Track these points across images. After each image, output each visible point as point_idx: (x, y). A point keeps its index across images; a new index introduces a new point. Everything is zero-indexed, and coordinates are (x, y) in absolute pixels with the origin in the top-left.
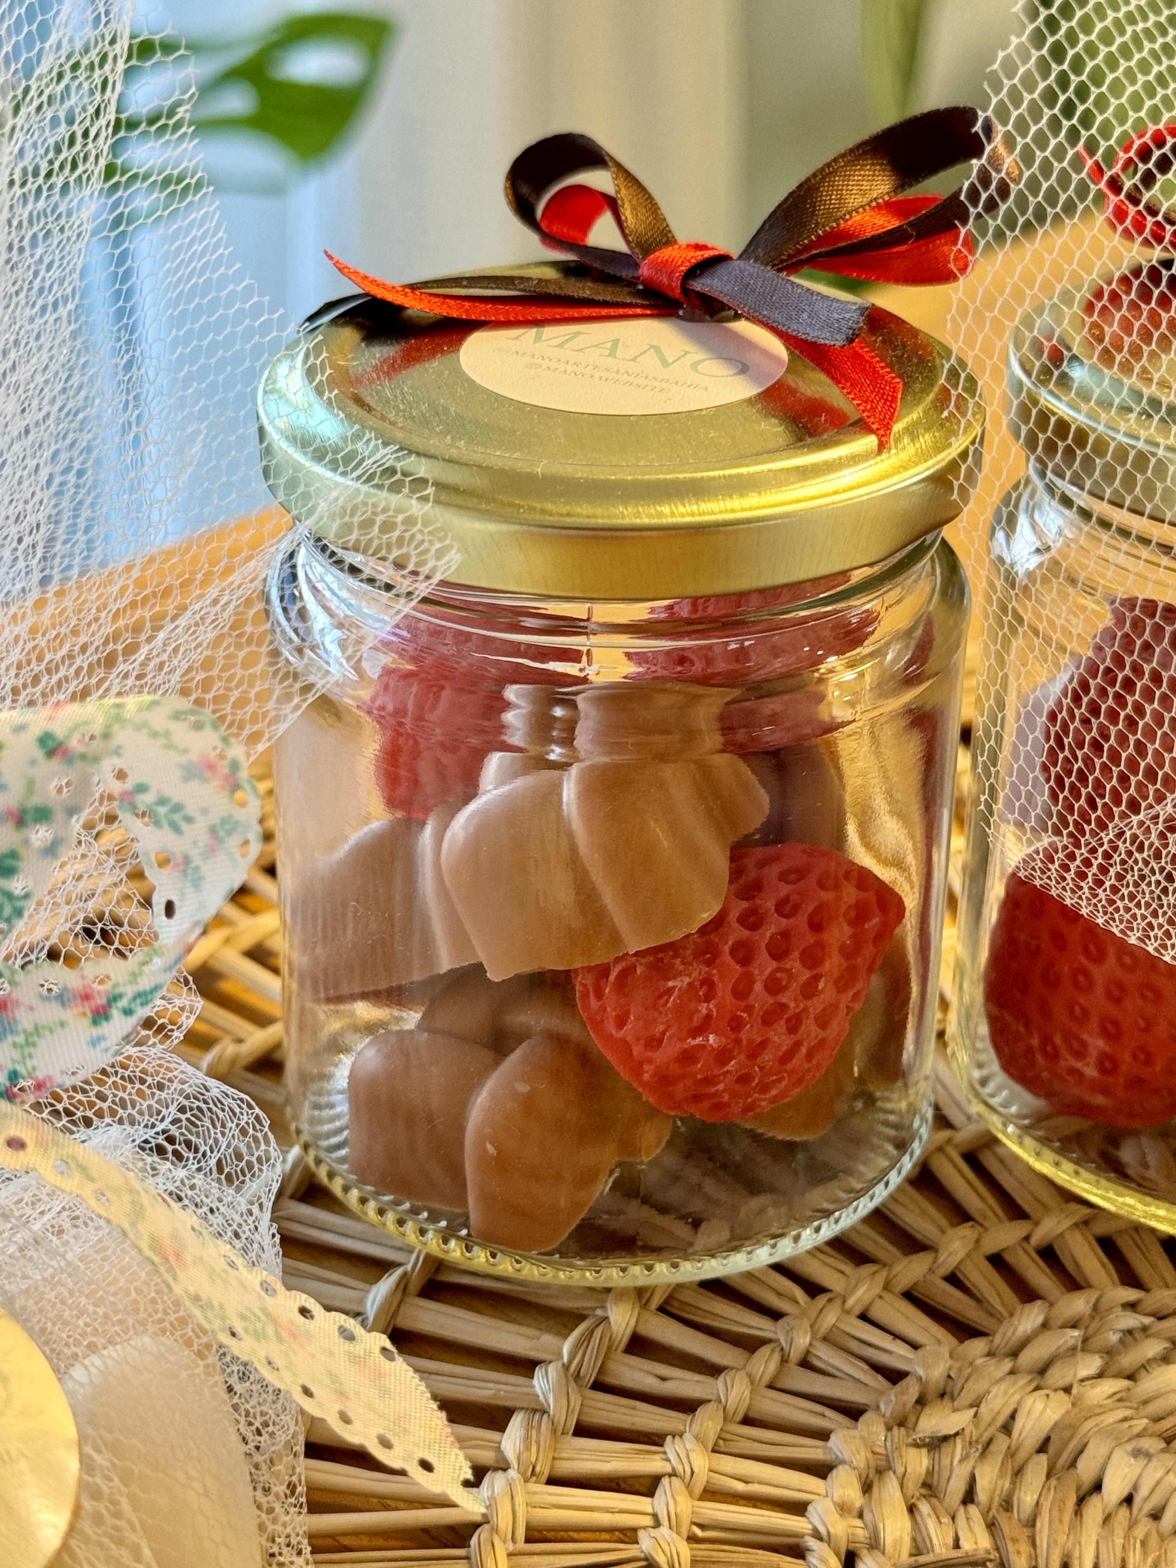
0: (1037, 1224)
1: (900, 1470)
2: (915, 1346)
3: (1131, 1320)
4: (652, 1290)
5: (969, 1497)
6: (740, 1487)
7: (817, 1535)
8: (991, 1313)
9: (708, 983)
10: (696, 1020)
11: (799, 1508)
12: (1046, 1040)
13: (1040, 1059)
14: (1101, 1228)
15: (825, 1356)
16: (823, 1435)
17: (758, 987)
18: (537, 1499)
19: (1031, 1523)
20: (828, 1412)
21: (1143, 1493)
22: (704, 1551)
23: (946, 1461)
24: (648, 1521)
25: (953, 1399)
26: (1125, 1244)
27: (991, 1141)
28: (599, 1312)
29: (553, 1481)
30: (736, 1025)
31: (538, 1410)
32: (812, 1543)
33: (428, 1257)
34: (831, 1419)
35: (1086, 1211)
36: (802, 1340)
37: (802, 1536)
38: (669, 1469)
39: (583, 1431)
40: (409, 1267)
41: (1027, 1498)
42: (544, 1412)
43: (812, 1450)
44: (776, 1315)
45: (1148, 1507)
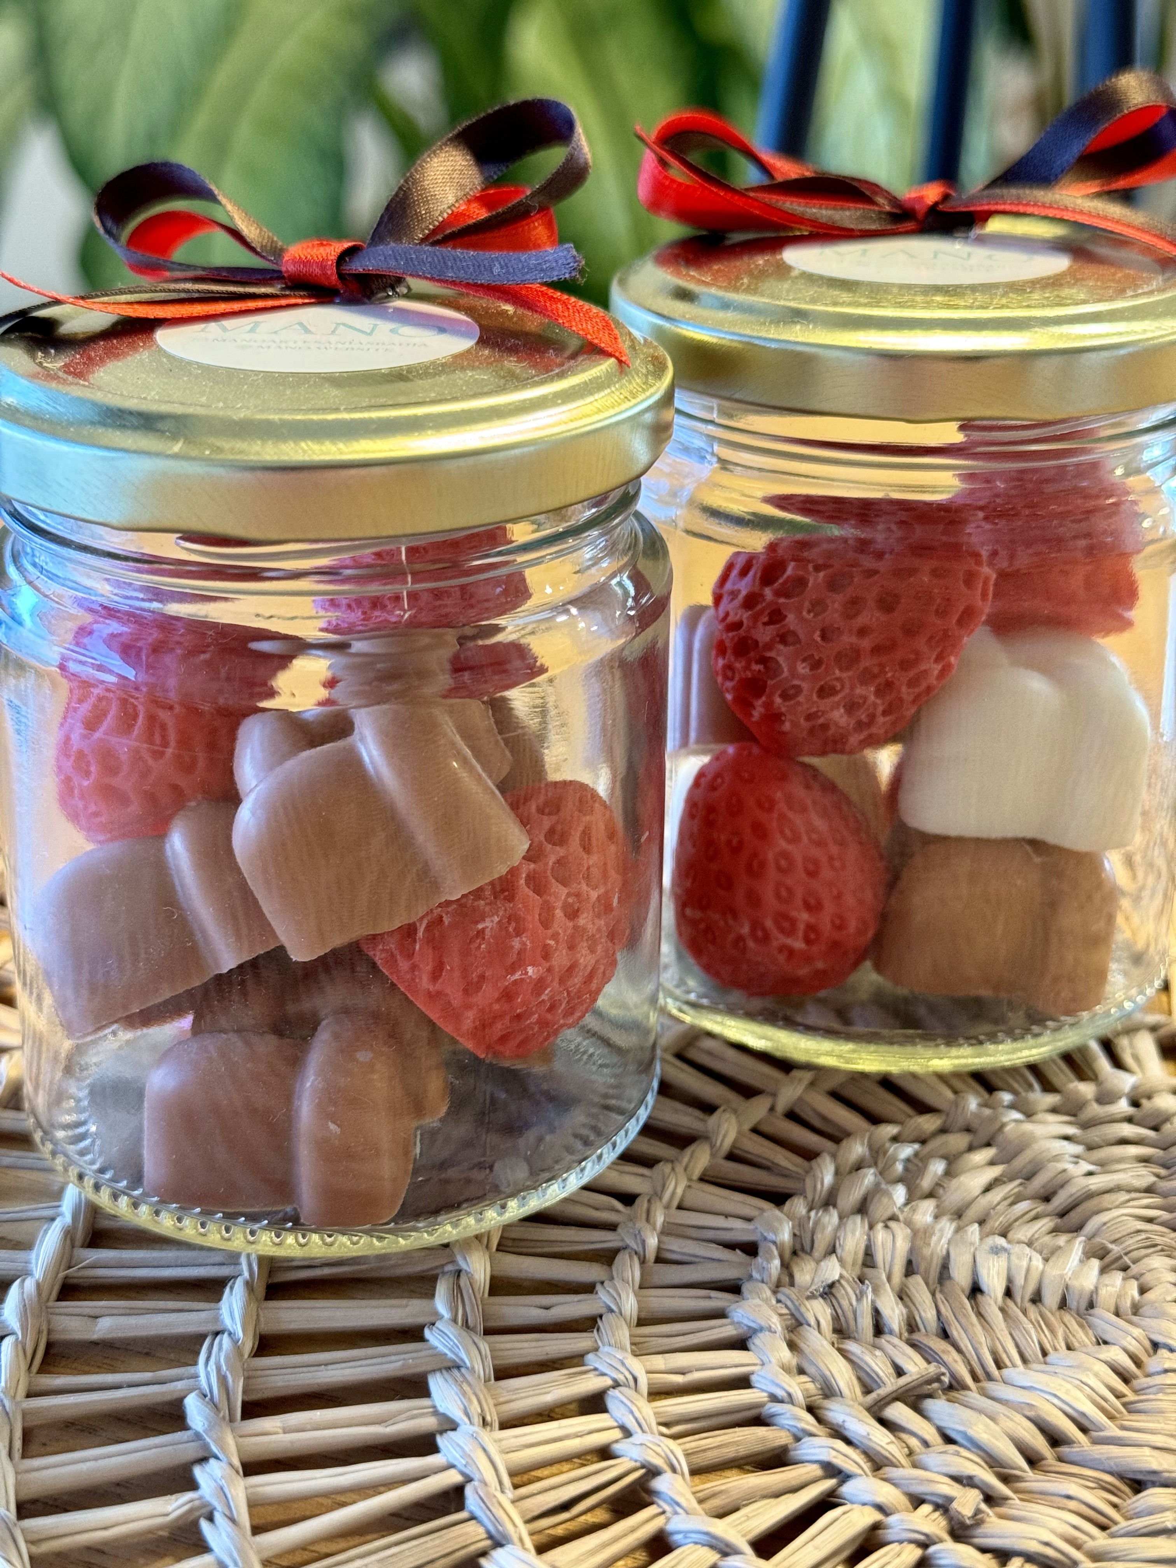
0: (774, 1095)
1: (812, 1322)
2: (749, 1220)
3: (907, 1151)
4: (489, 1234)
5: (879, 1329)
6: (679, 1379)
7: (774, 1398)
8: (788, 1176)
9: (512, 918)
10: (513, 958)
11: (743, 1382)
12: (756, 925)
14: (832, 1084)
15: (677, 1247)
16: (720, 1314)
17: (559, 913)
18: (505, 1444)
19: (945, 1334)
20: (713, 1294)
21: (1019, 1281)
22: (691, 1443)
23: (845, 1303)
24: (617, 1434)
25: (810, 1253)
26: (851, 1093)
28: (449, 1268)
29: (505, 1425)
30: (546, 955)
31: (452, 1367)
33: (261, 1259)
34: (718, 1300)
36: (652, 1242)
37: (761, 1405)
38: (609, 1382)
39: (503, 1373)
40: (246, 1274)
41: (928, 1314)
42: (458, 1367)
43: (723, 1330)
44: (612, 1227)
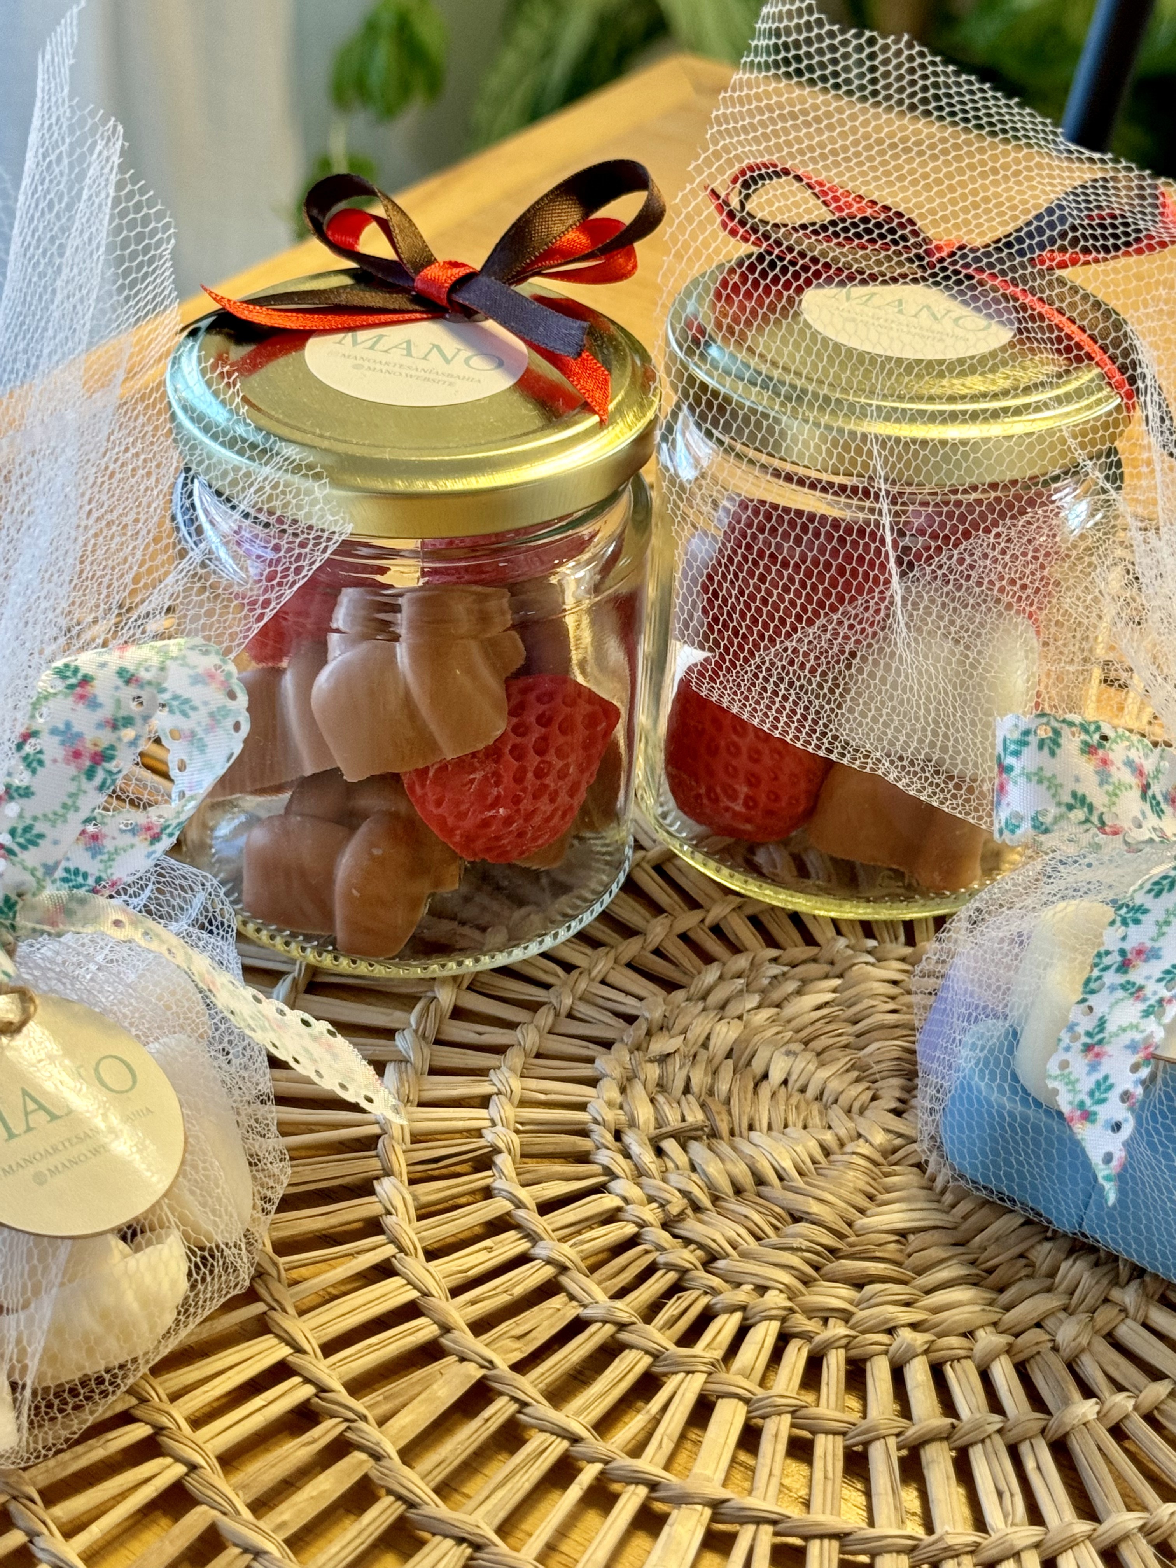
0: (708, 911)
1: (643, 1077)
2: (641, 999)
3: (776, 970)
4: (463, 976)
5: (687, 1090)
6: (542, 1097)
7: (596, 1121)
8: (685, 973)
9: (496, 774)
10: (490, 801)
11: (582, 1107)
12: (710, 789)
13: (705, 801)
14: (750, 910)
15: (584, 1009)
16: (591, 1060)
17: (530, 775)
18: (415, 1116)
19: (728, 1101)
20: (591, 1045)
21: (794, 1077)
22: (527, 1138)
23: (670, 1069)
24: (488, 1123)
25: (669, 1030)
26: (766, 920)
27: (671, 856)
28: (430, 994)
29: (421, 1104)
30: (517, 800)
31: (403, 1061)
32: (594, 1127)
33: (308, 966)
34: (593, 1050)
35: (739, 900)
36: (568, 1001)
37: (586, 1123)
38: (495, 1090)
39: (434, 1071)
40: (296, 974)
41: (723, 1087)
42: (407, 1062)
43: (585, 1071)
44: (547, 986)
45: (798, 1085)
